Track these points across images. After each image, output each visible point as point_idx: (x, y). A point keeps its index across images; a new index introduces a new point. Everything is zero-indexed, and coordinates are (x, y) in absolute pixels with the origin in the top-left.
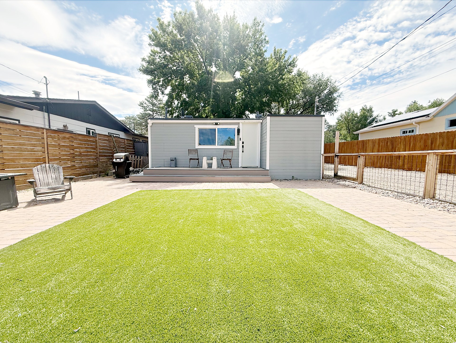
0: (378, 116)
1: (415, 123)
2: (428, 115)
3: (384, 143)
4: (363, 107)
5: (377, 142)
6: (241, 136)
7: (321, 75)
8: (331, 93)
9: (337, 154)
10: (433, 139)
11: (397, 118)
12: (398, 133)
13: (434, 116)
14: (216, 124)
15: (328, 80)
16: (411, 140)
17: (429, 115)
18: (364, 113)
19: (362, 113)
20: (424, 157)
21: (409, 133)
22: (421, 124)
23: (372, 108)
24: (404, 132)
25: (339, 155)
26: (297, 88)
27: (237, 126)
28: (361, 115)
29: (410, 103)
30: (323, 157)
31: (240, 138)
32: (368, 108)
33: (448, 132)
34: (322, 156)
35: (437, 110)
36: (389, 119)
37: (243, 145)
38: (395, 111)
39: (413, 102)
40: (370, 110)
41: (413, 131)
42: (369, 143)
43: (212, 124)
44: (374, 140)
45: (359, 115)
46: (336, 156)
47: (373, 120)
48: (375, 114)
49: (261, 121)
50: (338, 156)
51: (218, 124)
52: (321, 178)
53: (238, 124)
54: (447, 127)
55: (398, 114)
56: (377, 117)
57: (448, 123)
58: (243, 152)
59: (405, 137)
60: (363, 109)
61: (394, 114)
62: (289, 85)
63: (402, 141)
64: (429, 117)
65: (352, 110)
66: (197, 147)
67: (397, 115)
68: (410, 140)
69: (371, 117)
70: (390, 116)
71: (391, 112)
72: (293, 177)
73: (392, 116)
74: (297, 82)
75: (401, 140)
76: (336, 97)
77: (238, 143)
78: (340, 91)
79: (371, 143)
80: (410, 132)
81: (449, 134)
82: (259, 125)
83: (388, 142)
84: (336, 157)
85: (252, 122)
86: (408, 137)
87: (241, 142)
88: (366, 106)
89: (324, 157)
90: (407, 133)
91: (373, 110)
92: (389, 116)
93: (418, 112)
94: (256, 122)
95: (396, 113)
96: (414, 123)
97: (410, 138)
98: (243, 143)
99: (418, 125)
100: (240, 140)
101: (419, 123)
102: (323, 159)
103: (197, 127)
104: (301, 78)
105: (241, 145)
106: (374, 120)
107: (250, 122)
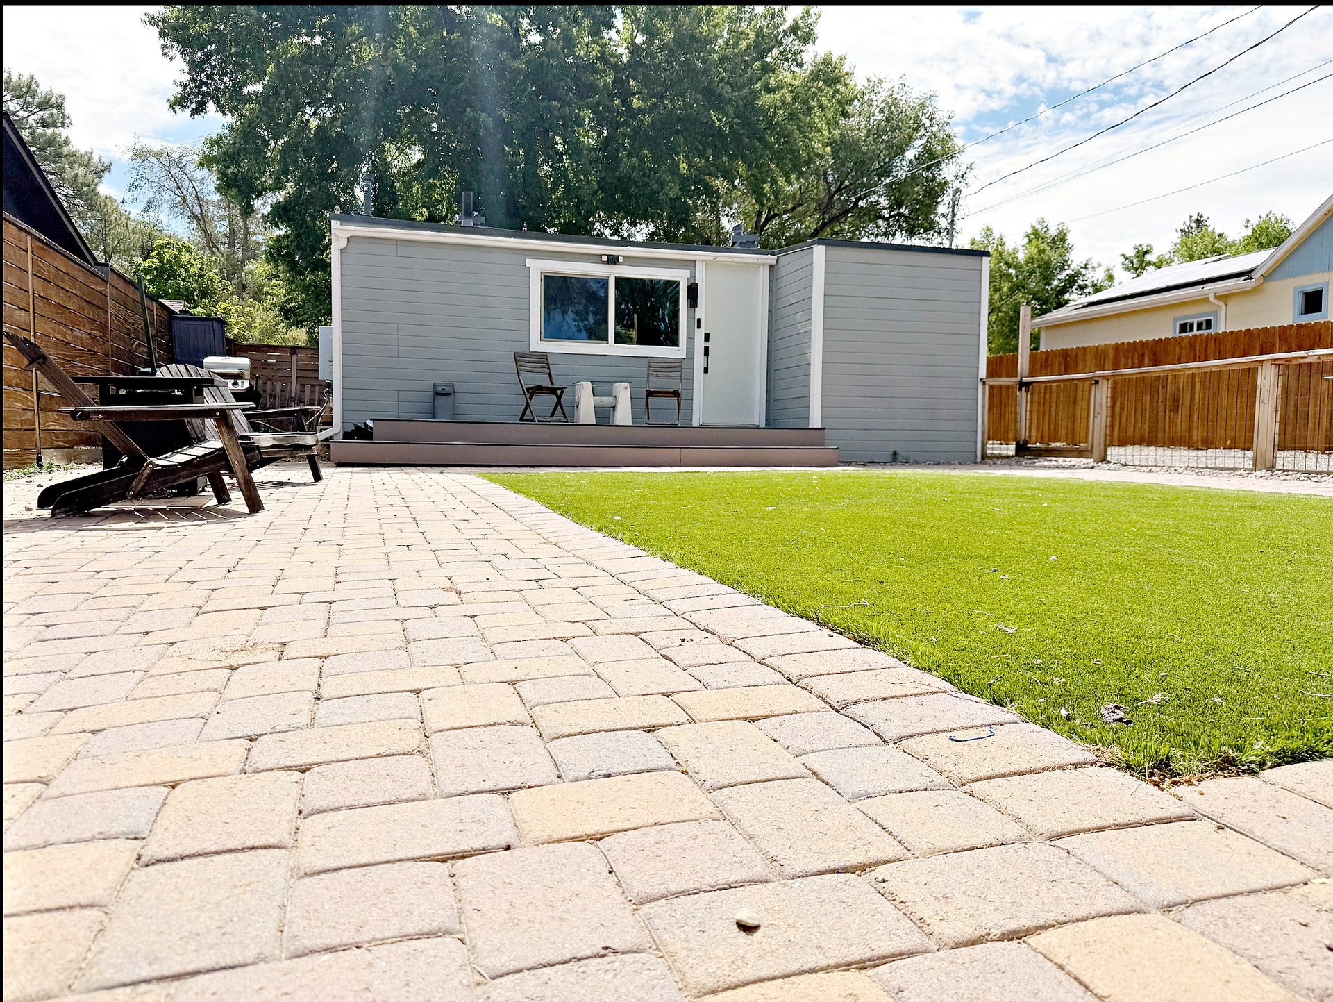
0: (1085, 268)
1: (1217, 297)
2: (1247, 274)
3: (1132, 359)
4: (1033, 227)
5: (1111, 357)
6: (700, 312)
7: (897, 83)
8: (930, 158)
9: (1025, 380)
10: (1264, 346)
11: (1152, 279)
12: (1166, 329)
13: (1266, 277)
14: (613, 260)
15: (923, 106)
16: (1209, 351)
17: (1252, 274)
18: (1041, 252)
19: (1034, 250)
20: (1250, 374)
21: (1198, 330)
22: (1232, 303)
23: (1065, 234)
24: (1183, 328)
25: (1031, 383)
26: (819, 131)
27: (687, 273)
28: (1031, 260)
29: (1185, 223)
30: (984, 389)
31: (699, 320)
32: (1053, 232)
33: (1300, 326)
34: (980, 385)
35: (1271, 256)
36: (1126, 283)
37: (707, 344)
38: (1146, 252)
39: (1195, 217)
40: (1060, 240)
41: (1209, 323)
42: (1084, 361)
43: (597, 258)
44: (1100, 349)
45: (1021, 257)
46: (1022, 384)
47: (1071, 280)
48: (1076, 259)
49: (771, 259)
50: (1028, 384)
51: (621, 259)
52: (979, 459)
53: (690, 264)
54: (1298, 316)
55: (1154, 264)
56: (1083, 271)
57: (1300, 302)
58: (706, 370)
59: (1193, 340)
60: (1036, 234)
61: (1140, 262)
62: (792, 116)
63: (1184, 352)
64: (1251, 278)
65: (996, 235)
66: (537, 344)
67: (1150, 269)
68: (1206, 349)
69: (1062, 269)
70: (1128, 269)
71: (1131, 253)
72: (895, 453)
73: (1136, 269)
74: (821, 107)
75: (1181, 347)
76: (949, 178)
77: (691, 338)
78: (964, 159)
79: (1094, 361)
80: (1200, 326)
81: (1303, 331)
82: (764, 274)
83: (1143, 355)
84: (1023, 389)
85: (740, 260)
86: (1201, 340)
87: (699, 335)
88: (1045, 225)
89: (987, 387)
90: (1192, 330)
91: (1070, 239)
92: (1126, 269)
93: (1220, 259)
94: (755, 261)
95: (1148, 258)
96: (1211, 298)
97: (1206, 344)
98: (707, 337)
99: (1224, 306)
100: (699, 327)
101: (1225, 298)
102: (984, 394)
103: (538, 268)
104: (837, 91)
105: (700, 344)
106: (1075, 282)
107: (735, 260)
